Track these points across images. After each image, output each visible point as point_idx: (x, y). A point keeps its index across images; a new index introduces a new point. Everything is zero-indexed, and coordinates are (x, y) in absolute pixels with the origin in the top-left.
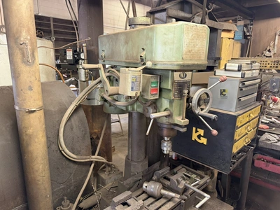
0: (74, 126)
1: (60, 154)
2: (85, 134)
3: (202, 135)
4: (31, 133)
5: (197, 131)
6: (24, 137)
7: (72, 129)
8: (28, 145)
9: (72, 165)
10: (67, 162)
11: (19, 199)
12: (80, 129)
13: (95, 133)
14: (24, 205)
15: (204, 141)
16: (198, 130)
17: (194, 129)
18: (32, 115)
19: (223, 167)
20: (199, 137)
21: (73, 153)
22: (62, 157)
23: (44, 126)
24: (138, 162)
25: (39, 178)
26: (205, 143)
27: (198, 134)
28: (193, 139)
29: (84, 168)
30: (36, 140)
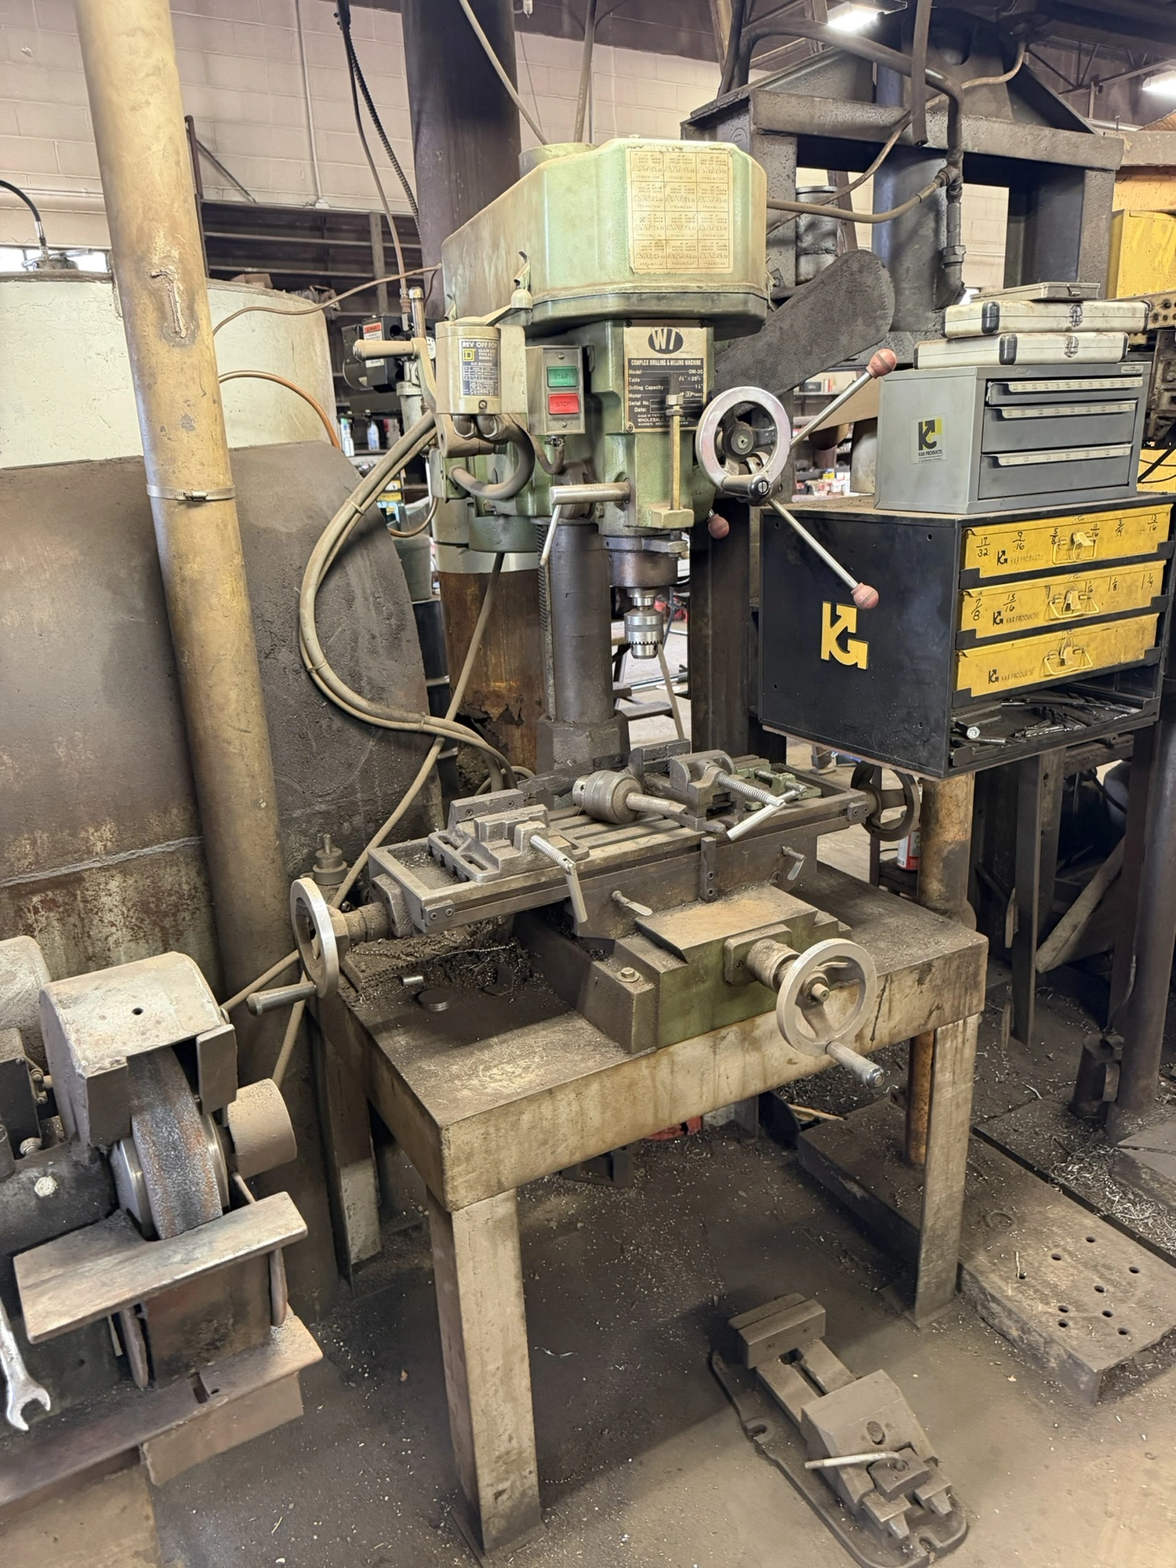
0: (358, 592)
1: (307, 687)
2: (401, 628)
3: (852, 629)
4: (196, 576)
5: (835, 618)
6: (178, 589)
7: (350, 601)
8: (187, 613)
9: (353, 733)
10: (337, 723)
11: (177, 816)
12: (378, 607)
13: (497, 695)
14: (194, 841)
15: (858, 654)
16: (841, 609)
17: (827, 607)
18: (199, 514)
19: (923, 754)
20: (843, 639)
21: (359, 693)
22: (315, 698)
23: (238, 560)
24: (575, 725)
25: (230, 733)
26: (863, 665)
27: (839, 627)
28: (825, 656)
29: (401, 758)
30: (214, 601)
